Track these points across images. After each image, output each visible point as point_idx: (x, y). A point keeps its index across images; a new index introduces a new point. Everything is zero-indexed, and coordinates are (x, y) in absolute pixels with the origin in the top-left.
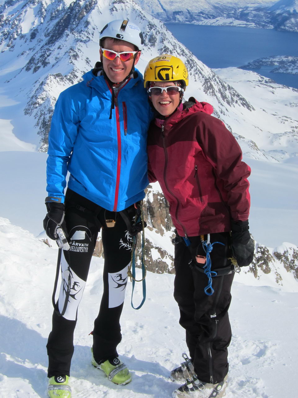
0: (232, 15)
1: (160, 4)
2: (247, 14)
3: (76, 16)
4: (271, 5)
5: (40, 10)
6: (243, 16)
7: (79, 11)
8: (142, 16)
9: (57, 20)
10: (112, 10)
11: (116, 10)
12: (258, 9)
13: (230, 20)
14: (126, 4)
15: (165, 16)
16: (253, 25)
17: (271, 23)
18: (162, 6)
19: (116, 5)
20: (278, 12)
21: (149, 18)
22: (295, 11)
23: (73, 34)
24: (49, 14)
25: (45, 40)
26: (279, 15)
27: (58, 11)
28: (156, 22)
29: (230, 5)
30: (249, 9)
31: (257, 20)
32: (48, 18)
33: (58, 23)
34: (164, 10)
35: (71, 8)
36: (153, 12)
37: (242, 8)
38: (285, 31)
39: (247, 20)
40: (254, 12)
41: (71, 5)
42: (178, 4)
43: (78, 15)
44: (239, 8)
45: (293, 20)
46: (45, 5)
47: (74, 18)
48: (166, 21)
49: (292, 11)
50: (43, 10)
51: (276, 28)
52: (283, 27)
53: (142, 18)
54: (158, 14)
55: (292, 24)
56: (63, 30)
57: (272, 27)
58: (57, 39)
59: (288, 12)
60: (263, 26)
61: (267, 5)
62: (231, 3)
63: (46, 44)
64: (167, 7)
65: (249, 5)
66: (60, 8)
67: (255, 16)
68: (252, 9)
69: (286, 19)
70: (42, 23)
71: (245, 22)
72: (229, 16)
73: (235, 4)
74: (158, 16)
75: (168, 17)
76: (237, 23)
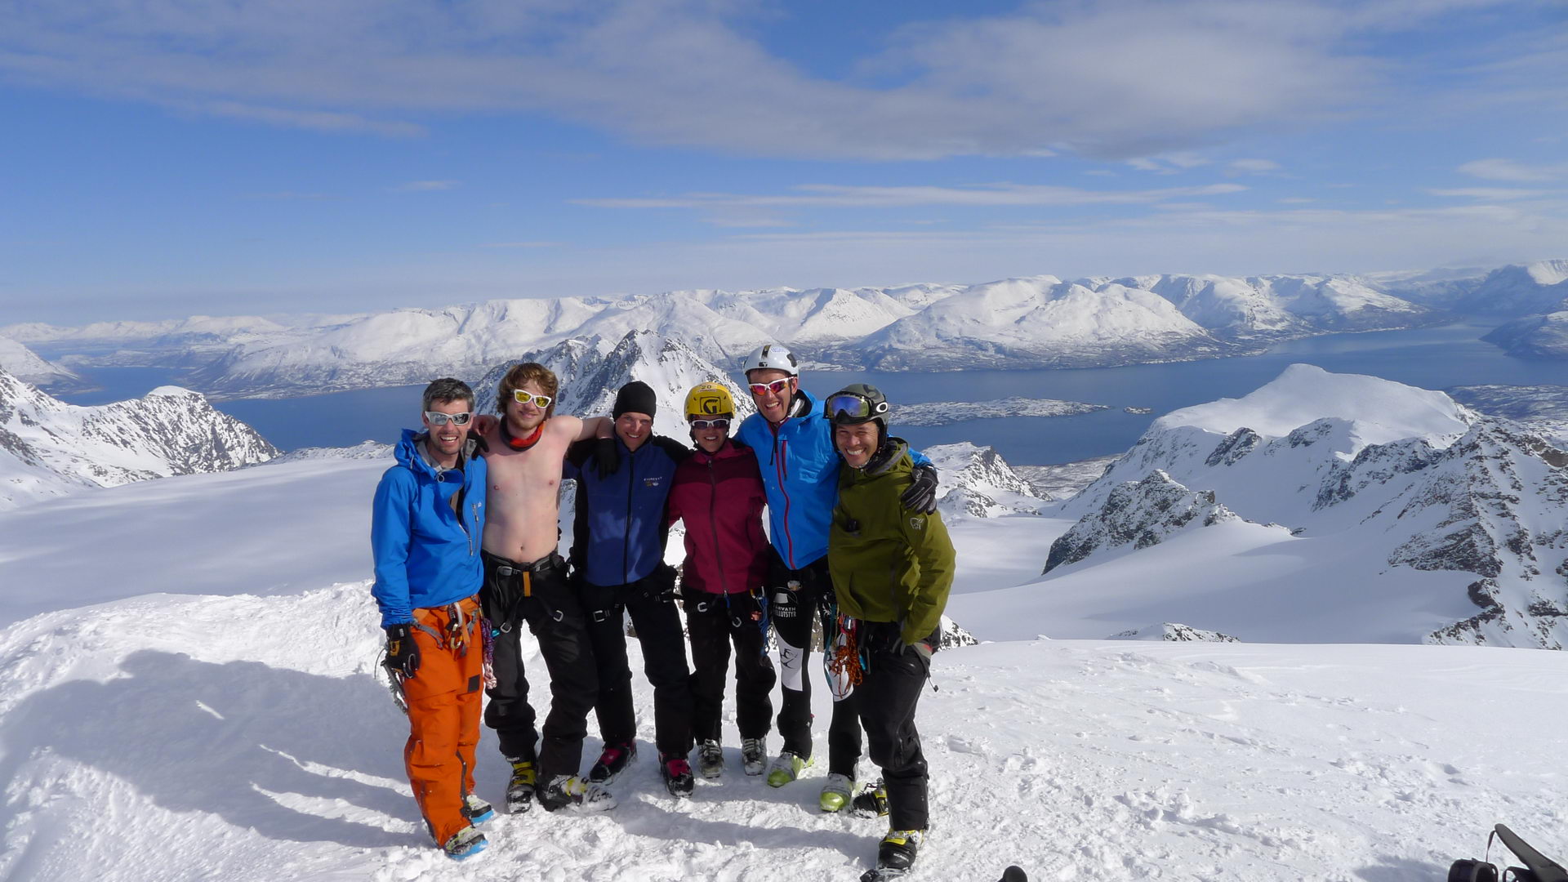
0: (812, 357)
1: (721, 349)
2: (831, 355)
3: (614, 370)
4: (860, 341)
5: (570, 365)
6: (826, 357)
7: (619, 363)
8: (700, 365)
9: (592, 376)
10: (660, 360)
11: (666, 360)
12: (844, 347)
13: (810, 364)
14: (678, 351)
15: (728, 364)
16: (840, 367)
17: (861, 363)
18: (723, 351)
19: (665, 354)
20: (869, 349)
21: (708, 367)
22: (890, 346)
23: (612, 392)
24: (581, 369)
25: (578, 402)
26: (871, 352)
27: (592, 364)
28: (717, 372)
29: (809, 345)
30: (832, 348)
31: (844, 359)
32: (580, 373)
33: (594, 379)
34: (727, 356)
35: (609, 360)
36: (712, 360)
37: (823, 348)
38: (880, 372)
39: (832, 362)
40: (839, 352)
41: (608, 355)
42: (743, 348)
43: (617, 368)
44: (820, 349)
45: (889, 358)
46: (575, 358)
47: (613, 373)
48: (730, 370)
49: (887, 346)
50: (573, 364)
51: (868, 370)
52: (877, 368)
53: (699, 368)
54: (719, 361)
55: (889, 362)
56: (601, 388)
57: (863, 368)
58: (592, 401)
59: (883, 348)
60: (852, 368)
61: (856, 342)
62: (810, 342)
63: (579, 407)
64: (730, 352)
65: (833, 343)
66: (595, 360)
67: (841, 356)
68: (836, 348)
69: (880, 357)
70: (572, 381)
71: (829, 365)
72: (808, 359)
73: (816, 342)
74: (718, 364)
75: (732, 365)
76: (819, 366)
